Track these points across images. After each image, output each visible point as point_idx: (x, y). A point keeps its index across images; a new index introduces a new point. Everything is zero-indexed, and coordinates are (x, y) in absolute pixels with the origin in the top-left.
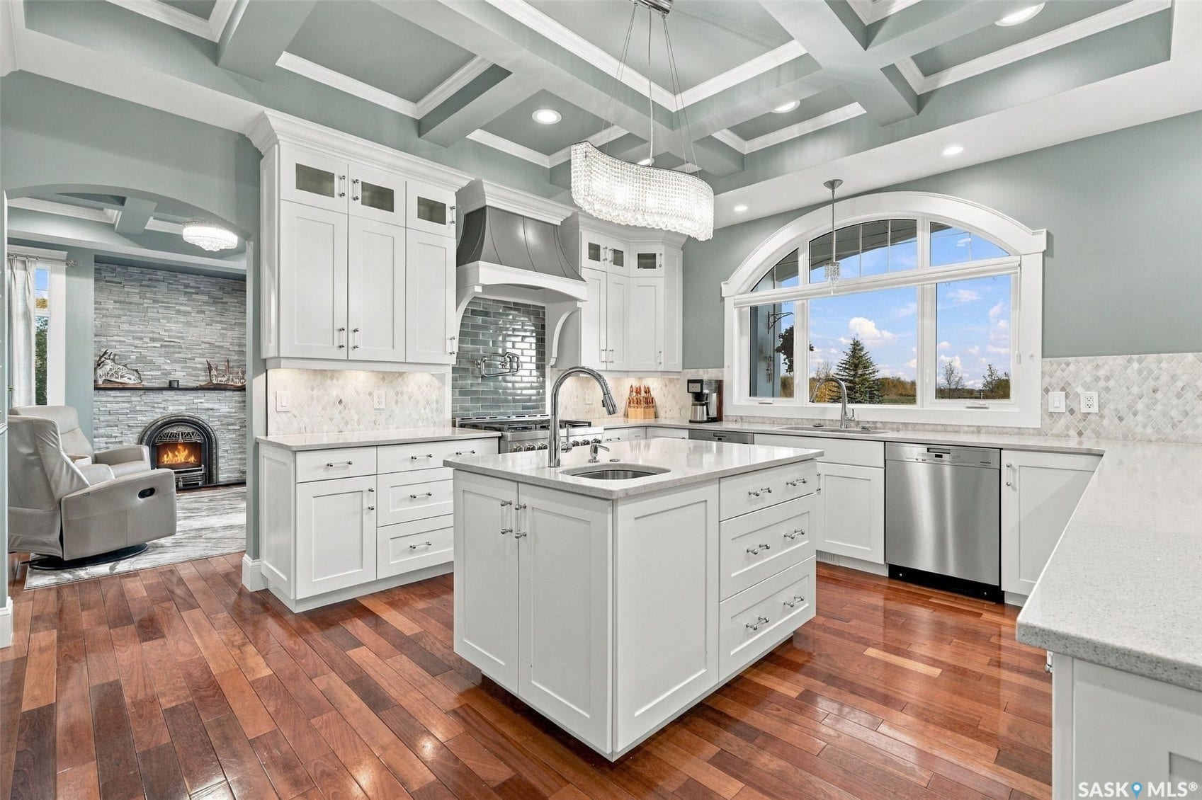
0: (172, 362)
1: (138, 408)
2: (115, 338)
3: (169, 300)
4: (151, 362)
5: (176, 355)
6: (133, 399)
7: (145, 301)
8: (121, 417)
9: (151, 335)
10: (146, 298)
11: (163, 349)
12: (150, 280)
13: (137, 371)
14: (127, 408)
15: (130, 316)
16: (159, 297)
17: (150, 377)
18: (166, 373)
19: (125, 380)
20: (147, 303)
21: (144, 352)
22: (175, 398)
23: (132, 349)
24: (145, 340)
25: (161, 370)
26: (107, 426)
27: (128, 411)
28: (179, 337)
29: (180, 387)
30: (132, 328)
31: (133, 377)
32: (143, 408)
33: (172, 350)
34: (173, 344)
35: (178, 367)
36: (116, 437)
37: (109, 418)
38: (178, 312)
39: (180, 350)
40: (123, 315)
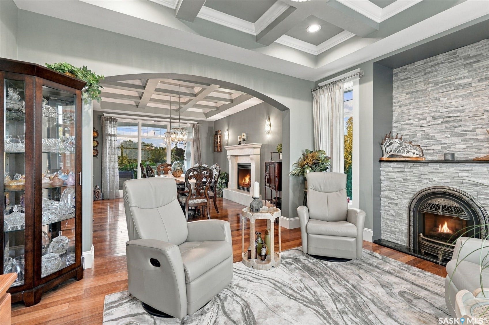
0: (452, 136)
1: (409, 178)
2: (407, 122)
3: (449, 78)
4: (433, 138)
5: (457, 129)
6: (406, 170)
7: (428, 86)
8: (398, 184)
9: (432, 115)
10: (429, 83)
11: (444, 125)
12: (432, 66)
13: (419, 146)
14: (401, 177)
15: (416, 102)
16: (440, 78)
17: (433, 151)
18: (446, 146)
19: (410, 155)
20: (430, 87)
21: (428, 130)
22: (440, 170)
23: (418, 128)
24: (428, 119)
25: (441, 144)
26: (389, 190)
27: (402, 180)
28: (458, 111)
29: (455, 159)
30: (419, 112)
31: (416, 152)
32: (412, 178)
33: (451, 124)
34: (452, 119)
35: (456, 140)
36: (394, 199)
37: (390, 183)
38: (458, 87)
39: (460, 123)
40: (412, 103)
